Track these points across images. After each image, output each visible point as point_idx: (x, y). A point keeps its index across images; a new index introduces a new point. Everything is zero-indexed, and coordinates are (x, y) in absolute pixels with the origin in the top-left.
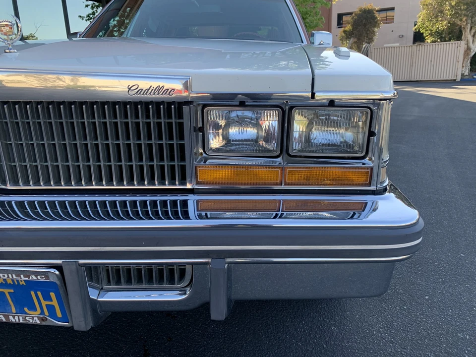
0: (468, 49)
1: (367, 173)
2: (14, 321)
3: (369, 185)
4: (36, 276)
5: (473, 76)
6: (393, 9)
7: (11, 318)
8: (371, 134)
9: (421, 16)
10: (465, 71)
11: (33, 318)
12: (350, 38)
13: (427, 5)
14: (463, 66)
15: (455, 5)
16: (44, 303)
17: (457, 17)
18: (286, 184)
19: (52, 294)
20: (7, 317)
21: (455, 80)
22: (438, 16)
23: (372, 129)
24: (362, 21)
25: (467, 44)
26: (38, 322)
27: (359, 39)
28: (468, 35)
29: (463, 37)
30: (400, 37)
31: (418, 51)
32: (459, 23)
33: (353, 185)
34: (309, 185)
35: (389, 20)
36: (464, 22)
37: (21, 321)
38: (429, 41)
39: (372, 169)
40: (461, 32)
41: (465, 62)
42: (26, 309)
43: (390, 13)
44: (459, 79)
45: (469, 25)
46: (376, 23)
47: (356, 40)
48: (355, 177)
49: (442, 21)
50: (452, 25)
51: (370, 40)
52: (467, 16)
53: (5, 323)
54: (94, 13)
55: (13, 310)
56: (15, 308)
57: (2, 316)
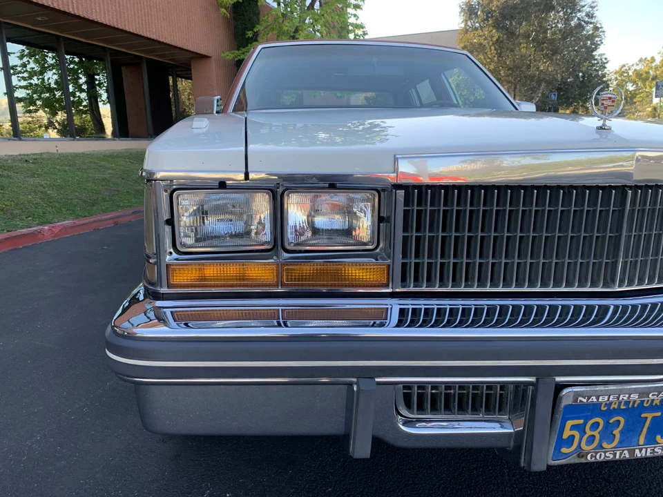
2: (639, 455)
7: (637, 451)
20: (632, 452)
37: (648, 454)
42: (658, 438)
53: (628, 461)
54: (24, 65)
55: (641, 442)
56: (645, 438)
57: (626, 452)
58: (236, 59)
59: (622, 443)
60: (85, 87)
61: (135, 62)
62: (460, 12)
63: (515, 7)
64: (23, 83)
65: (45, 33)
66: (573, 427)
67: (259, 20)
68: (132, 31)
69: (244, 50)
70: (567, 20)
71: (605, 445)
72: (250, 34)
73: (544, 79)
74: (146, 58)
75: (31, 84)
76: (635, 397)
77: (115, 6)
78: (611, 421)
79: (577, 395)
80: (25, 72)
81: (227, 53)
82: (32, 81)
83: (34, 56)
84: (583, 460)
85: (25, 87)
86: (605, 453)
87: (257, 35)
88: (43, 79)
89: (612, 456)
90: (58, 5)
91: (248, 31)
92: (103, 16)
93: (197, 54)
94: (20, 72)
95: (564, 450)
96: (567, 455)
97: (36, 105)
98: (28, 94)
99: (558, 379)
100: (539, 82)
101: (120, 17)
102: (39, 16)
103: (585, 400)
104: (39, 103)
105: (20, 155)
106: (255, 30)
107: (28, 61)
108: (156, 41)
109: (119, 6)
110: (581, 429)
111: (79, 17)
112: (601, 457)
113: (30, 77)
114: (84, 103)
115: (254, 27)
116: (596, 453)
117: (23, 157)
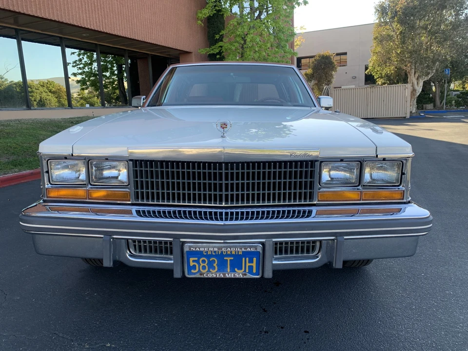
0: (414, 90)
1: (402, 193)
2: (228, 276)
3: (403, 199)
4: (250, 249)
5: (420, 114)
6: (345, 54)
7: (227, 275)
8: (403, 174)
9: (372, 61)
10: (413, 109)
11: (239, 274)
12: (311, 81)
13: (376, 53)
14: (411, 105)
15: (400, 52)
16: (248, 264)
17: (403, 64)
18: (363, 200)
19: (255, 259)
20: (224, 275)
21: (405, 117)
22: (386, 62)
23: (403, 171)
24: (321, 66)
25: (413, 86)
26: (242, 276)
27: (319, 81)
28: (412, 78)
29: (409, 80)
30: (353, 78)
31: (372, 93)
32: (405, 68)
33: (395, 200)
34: (374, 200)
35: (343, 64)
36: (409, 67)
37: (232, 276)
38: (380, 83)
39: (404, 191)
40: (406, 75)
41: (412, 102)
42: (236, 269)
43: (343, 57)
44: (408, 116)
45: (413, 70)
46: (333, 67)
47: (316, 82)
48: (394, 195)
49: (390, 66)
50: (399, 69)
51: (329, 82)
52: (411, 63)
53: (222, 278)
54: (80, 60)
55: (229, 270)
56: (230, 269)
57: (221, 274)
58: (208, 54)
59: (219, 270)
60: (116, 72)
61: (144, 57)
62: (375, 12)
63: (415, 8)
64: (80, 71)
65: (88, 43)
66: (194, 261)
67: (224, 27)
68: (139, 40)
69: (213, 47)
70: (457, 15)
71: (211, 270)
72: (217, 37)
73: (438, 59)
74: (151, 54)
75: (84, 72)
76: (216, 249)
77: (129, 25)
78: (211, 260)
79: (190, 247)
80: (81, 64)
81: (202, 50)
82: (85, 70)
83: (86, 54)
84: (202, 276)
85: (81, 74)
86: (212, 274)
87: (223, 37)
88: (91, 68)
89: (215, 276)
90: (94, 27)
91: (216, 35)
92: (121, 32)
93: (182, 51)
94: (78, 65)
95: (193, 271)
96: (195, 274)
97: (87, 84)
98: (83, 78)
99: (182, 240)
100: (434, 62)
101: (132, 32)
102: (84, 33)
103: (194, 249)
104: (88, 83)
105: (70, 118)
106: (221, 34)
107: (83, 57)
108: (155, 44)
109: (132, 25)
110: (198, 262)
111: (106, 33)
112: (210, 276)
113: (84, 68)
114: (116, 83)
115: (220, 32)
116: (208, 274)
117: (71, 120)
